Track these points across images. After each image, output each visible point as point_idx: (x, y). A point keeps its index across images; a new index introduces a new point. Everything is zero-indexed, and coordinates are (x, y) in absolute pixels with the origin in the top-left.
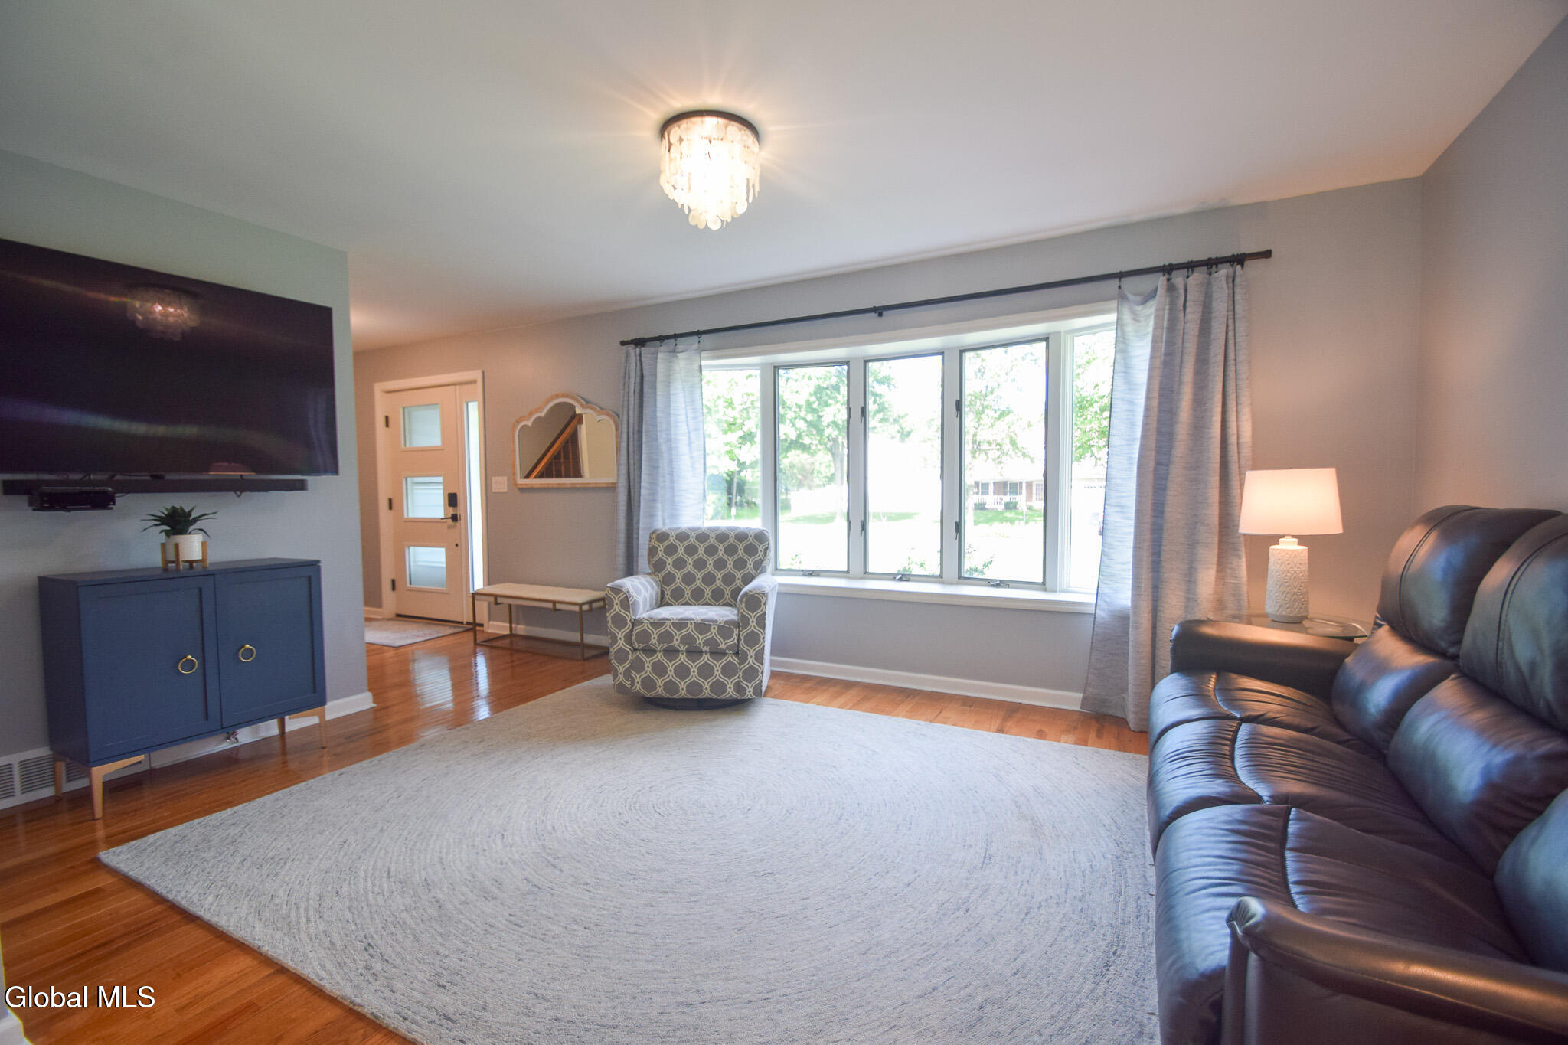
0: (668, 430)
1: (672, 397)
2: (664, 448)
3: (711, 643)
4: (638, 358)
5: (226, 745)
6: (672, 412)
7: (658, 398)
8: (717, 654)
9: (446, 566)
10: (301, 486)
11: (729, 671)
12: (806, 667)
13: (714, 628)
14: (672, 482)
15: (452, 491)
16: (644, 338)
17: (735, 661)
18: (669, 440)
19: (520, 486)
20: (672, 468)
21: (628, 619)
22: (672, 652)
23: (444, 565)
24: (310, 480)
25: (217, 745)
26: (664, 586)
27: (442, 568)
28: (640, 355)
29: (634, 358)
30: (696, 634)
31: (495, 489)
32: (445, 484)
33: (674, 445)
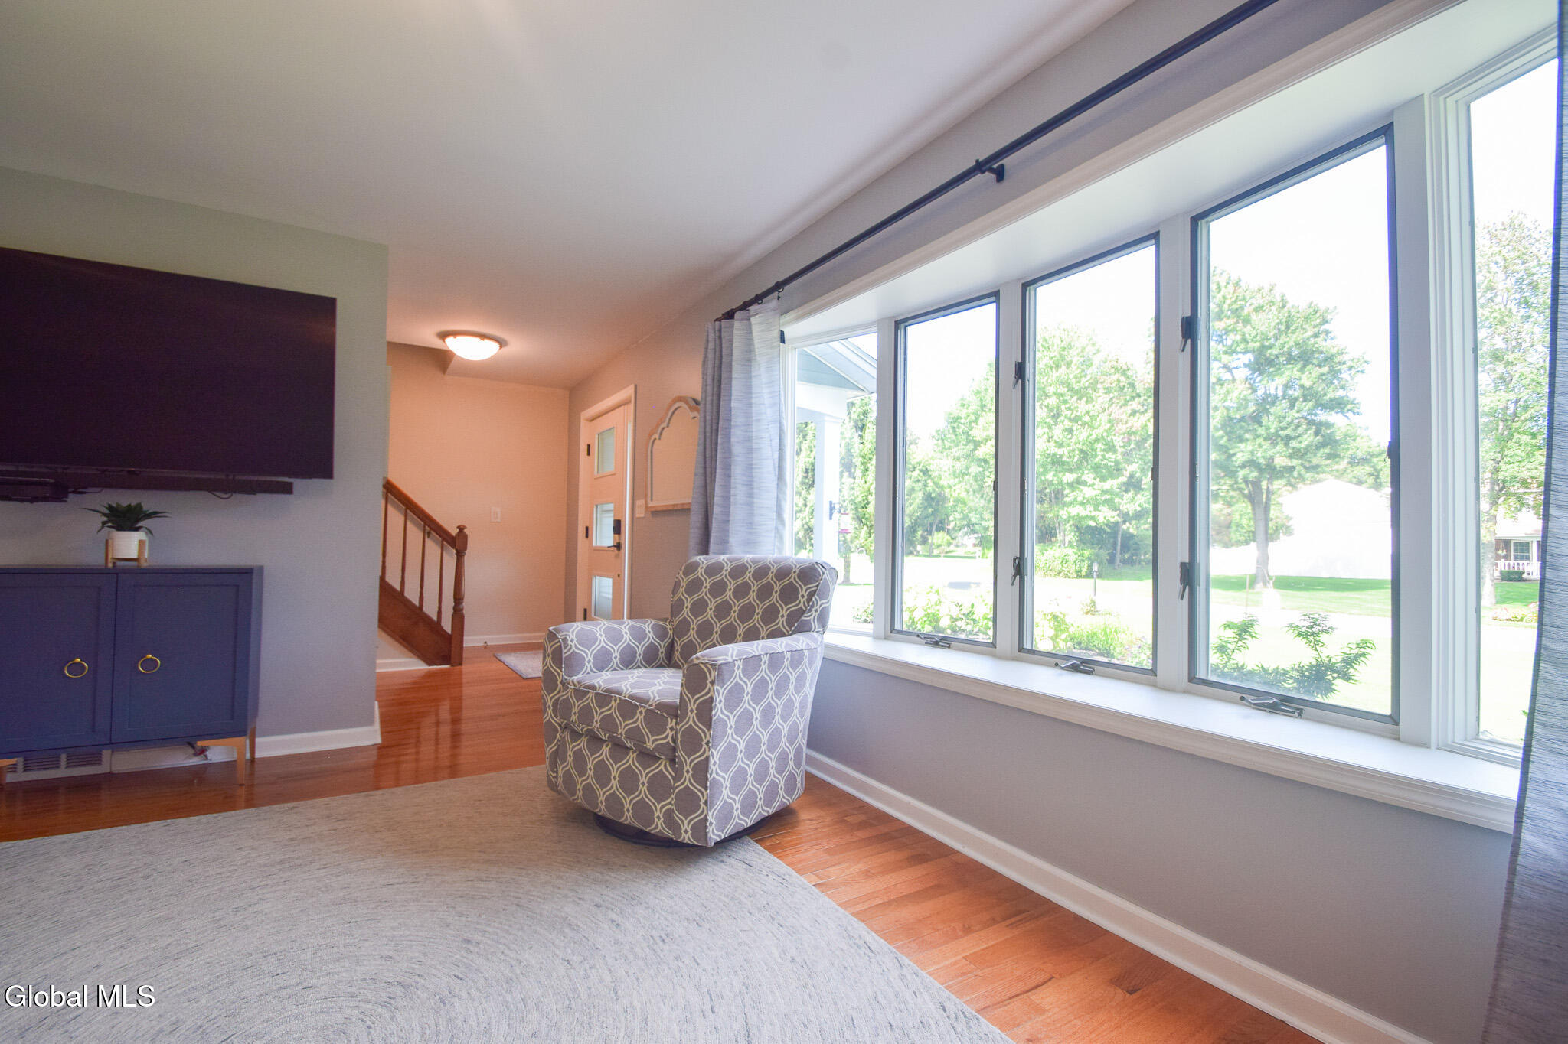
0: (748, 425)
1: (753, 380)
2: (737, 449)
3: (634, 734)
4: (717, 334)
5: (196, 761)
6: (753, 401)
7: (734, 382)
8: (648, 757)
9: (613, 599)
10: (287, 489)
11: (660, 789)
12: (890, 800)
13: (641, 713)
14: (751, 495)
15: (617, 519)
16: (732, 309)
17: (669, 773)
18: (749, 440)
19: (653, 510)
20: (752, 477)
21: (559, 680)
22: (595, 740)
23: (610, 596)
24: (298, 484)
25: (185, 759)
26: (676, 638)
27: (608, 599)
28: (720, 331)
29: (713, 335)
30: (618, 717)
31: (637, 516)
32: (615, 511)
33: (755, 446)
